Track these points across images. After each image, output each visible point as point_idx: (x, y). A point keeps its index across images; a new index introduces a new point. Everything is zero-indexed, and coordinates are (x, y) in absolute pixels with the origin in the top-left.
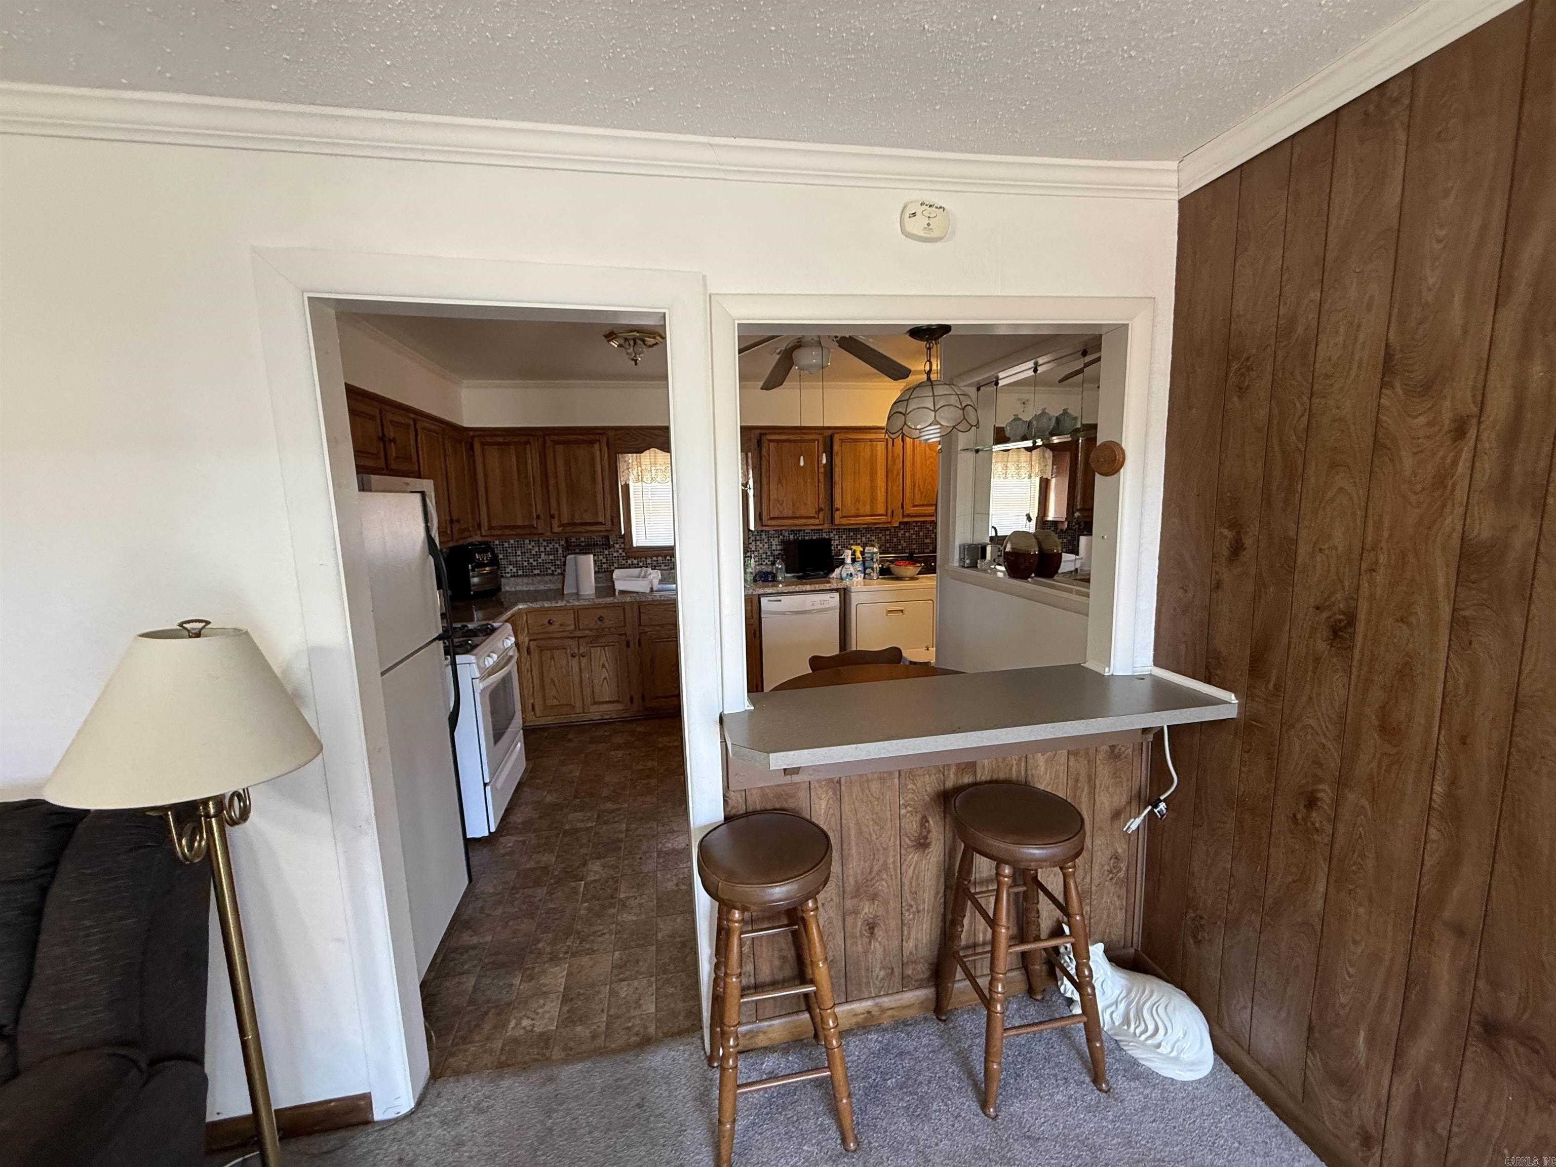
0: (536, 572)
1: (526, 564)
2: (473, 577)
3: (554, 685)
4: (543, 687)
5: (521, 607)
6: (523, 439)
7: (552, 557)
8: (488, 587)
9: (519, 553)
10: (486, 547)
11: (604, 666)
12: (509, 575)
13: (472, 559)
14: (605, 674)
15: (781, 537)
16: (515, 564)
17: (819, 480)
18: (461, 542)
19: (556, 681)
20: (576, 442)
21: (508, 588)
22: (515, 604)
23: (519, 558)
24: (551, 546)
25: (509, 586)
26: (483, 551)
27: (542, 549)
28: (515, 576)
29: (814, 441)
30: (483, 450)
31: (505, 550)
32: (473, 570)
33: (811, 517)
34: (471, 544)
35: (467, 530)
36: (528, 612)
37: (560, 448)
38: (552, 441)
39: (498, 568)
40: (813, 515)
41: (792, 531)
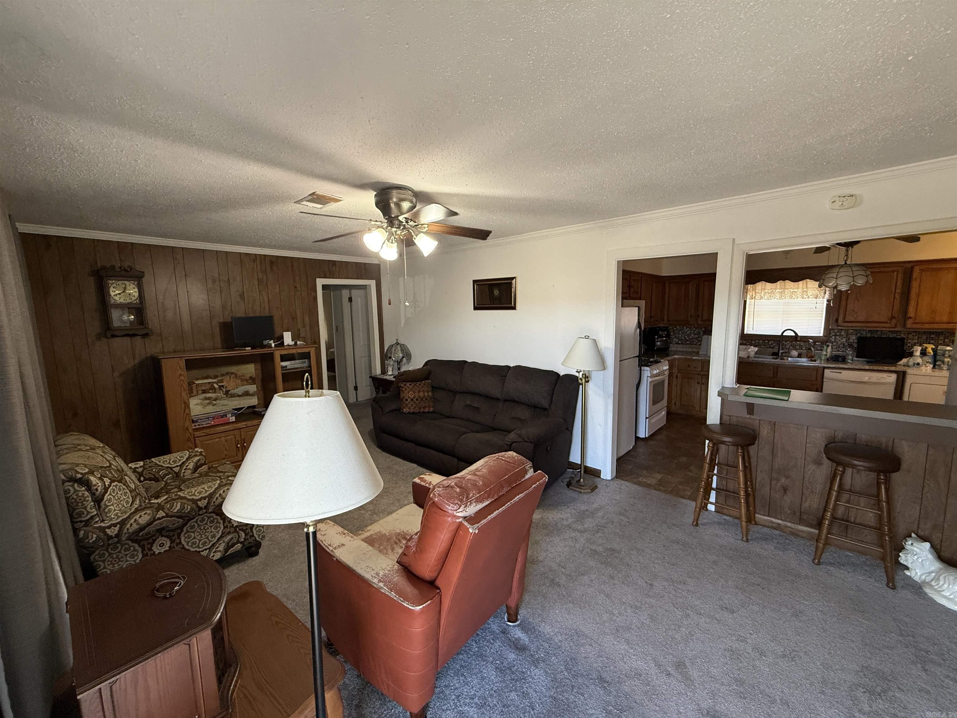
0: (688, 343)
1: (683, 338)
2: (658, 341)
3: (687, 395)
5: (676, 356)
7: (697, 336)
8: (663, 347)
9: (681, 333)
10: (666, 329)
12: (674, 343)
13: (657, 334)
15: (859, 334)
16: (677, 338)
17: (895, 298)
18: (654, 326)
21: (673, 349)
22: (674, 355)
23: (680, 335)
24: (697, 330)
25: (673, 348)
26: (663, 331)
27: (692, 332)
28: (678, 343)
30: (670, 286)
31: (674, 331)
32: (657, 338)
33: (883, 322)
34: (659, 327)
35: (657, 321)
36: (679, 359)
37: (707, 284)
38: (703, 280)
39: (669, 339)
40: (886, 321)
41: (870, 331)
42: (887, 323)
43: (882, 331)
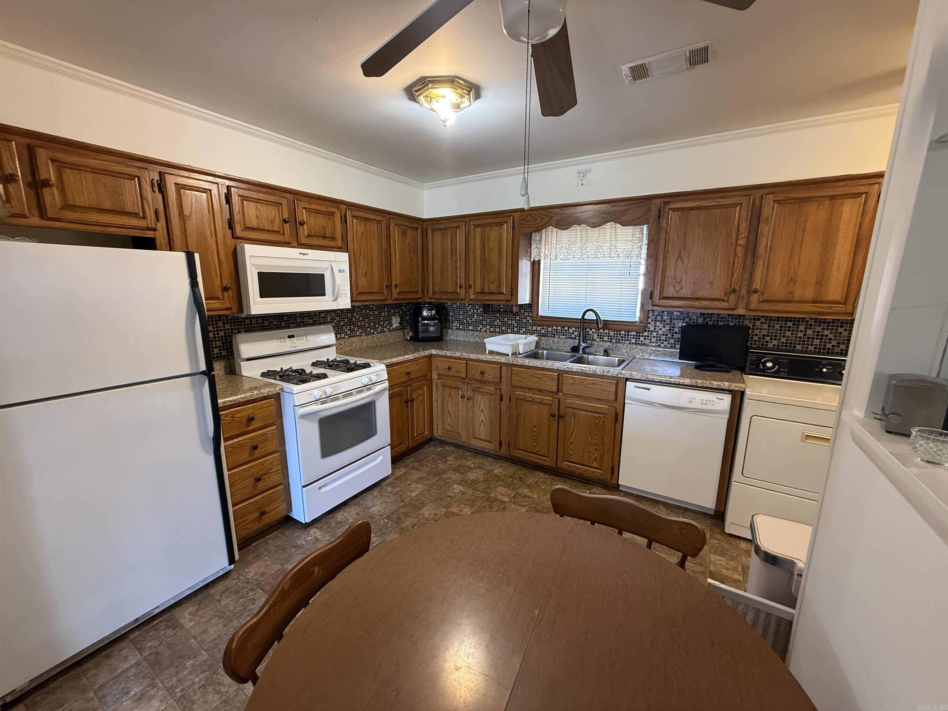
0: (471, 328)
1: (465, 321)
3: (450, 416)
4: (443, 414)
6: (456, 224)
9: (461, 313)
11: (482, 411)
12: (455, 328)
14: (482, 418)
15: (687, 320)
16: (459, 320)
17: (735, 254)
19: (451, 412)
20: (490, 224)
21: (452, 337)
23: (461, 317)
25: (452, 335)
27: (475, 311)
28: (457, 329)
29: (735, 205)
30: (432, 234)
32: (422, 321)
33: (718, 300)
36: (437, 357)
37: (478, 230)
38: (474, 225)
40: (723, 297)
41: (702, 314)
42: (723, 300)
43: (718, 314)
